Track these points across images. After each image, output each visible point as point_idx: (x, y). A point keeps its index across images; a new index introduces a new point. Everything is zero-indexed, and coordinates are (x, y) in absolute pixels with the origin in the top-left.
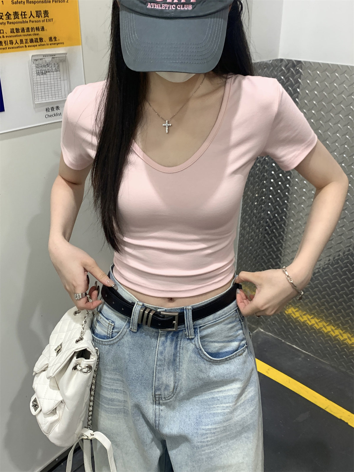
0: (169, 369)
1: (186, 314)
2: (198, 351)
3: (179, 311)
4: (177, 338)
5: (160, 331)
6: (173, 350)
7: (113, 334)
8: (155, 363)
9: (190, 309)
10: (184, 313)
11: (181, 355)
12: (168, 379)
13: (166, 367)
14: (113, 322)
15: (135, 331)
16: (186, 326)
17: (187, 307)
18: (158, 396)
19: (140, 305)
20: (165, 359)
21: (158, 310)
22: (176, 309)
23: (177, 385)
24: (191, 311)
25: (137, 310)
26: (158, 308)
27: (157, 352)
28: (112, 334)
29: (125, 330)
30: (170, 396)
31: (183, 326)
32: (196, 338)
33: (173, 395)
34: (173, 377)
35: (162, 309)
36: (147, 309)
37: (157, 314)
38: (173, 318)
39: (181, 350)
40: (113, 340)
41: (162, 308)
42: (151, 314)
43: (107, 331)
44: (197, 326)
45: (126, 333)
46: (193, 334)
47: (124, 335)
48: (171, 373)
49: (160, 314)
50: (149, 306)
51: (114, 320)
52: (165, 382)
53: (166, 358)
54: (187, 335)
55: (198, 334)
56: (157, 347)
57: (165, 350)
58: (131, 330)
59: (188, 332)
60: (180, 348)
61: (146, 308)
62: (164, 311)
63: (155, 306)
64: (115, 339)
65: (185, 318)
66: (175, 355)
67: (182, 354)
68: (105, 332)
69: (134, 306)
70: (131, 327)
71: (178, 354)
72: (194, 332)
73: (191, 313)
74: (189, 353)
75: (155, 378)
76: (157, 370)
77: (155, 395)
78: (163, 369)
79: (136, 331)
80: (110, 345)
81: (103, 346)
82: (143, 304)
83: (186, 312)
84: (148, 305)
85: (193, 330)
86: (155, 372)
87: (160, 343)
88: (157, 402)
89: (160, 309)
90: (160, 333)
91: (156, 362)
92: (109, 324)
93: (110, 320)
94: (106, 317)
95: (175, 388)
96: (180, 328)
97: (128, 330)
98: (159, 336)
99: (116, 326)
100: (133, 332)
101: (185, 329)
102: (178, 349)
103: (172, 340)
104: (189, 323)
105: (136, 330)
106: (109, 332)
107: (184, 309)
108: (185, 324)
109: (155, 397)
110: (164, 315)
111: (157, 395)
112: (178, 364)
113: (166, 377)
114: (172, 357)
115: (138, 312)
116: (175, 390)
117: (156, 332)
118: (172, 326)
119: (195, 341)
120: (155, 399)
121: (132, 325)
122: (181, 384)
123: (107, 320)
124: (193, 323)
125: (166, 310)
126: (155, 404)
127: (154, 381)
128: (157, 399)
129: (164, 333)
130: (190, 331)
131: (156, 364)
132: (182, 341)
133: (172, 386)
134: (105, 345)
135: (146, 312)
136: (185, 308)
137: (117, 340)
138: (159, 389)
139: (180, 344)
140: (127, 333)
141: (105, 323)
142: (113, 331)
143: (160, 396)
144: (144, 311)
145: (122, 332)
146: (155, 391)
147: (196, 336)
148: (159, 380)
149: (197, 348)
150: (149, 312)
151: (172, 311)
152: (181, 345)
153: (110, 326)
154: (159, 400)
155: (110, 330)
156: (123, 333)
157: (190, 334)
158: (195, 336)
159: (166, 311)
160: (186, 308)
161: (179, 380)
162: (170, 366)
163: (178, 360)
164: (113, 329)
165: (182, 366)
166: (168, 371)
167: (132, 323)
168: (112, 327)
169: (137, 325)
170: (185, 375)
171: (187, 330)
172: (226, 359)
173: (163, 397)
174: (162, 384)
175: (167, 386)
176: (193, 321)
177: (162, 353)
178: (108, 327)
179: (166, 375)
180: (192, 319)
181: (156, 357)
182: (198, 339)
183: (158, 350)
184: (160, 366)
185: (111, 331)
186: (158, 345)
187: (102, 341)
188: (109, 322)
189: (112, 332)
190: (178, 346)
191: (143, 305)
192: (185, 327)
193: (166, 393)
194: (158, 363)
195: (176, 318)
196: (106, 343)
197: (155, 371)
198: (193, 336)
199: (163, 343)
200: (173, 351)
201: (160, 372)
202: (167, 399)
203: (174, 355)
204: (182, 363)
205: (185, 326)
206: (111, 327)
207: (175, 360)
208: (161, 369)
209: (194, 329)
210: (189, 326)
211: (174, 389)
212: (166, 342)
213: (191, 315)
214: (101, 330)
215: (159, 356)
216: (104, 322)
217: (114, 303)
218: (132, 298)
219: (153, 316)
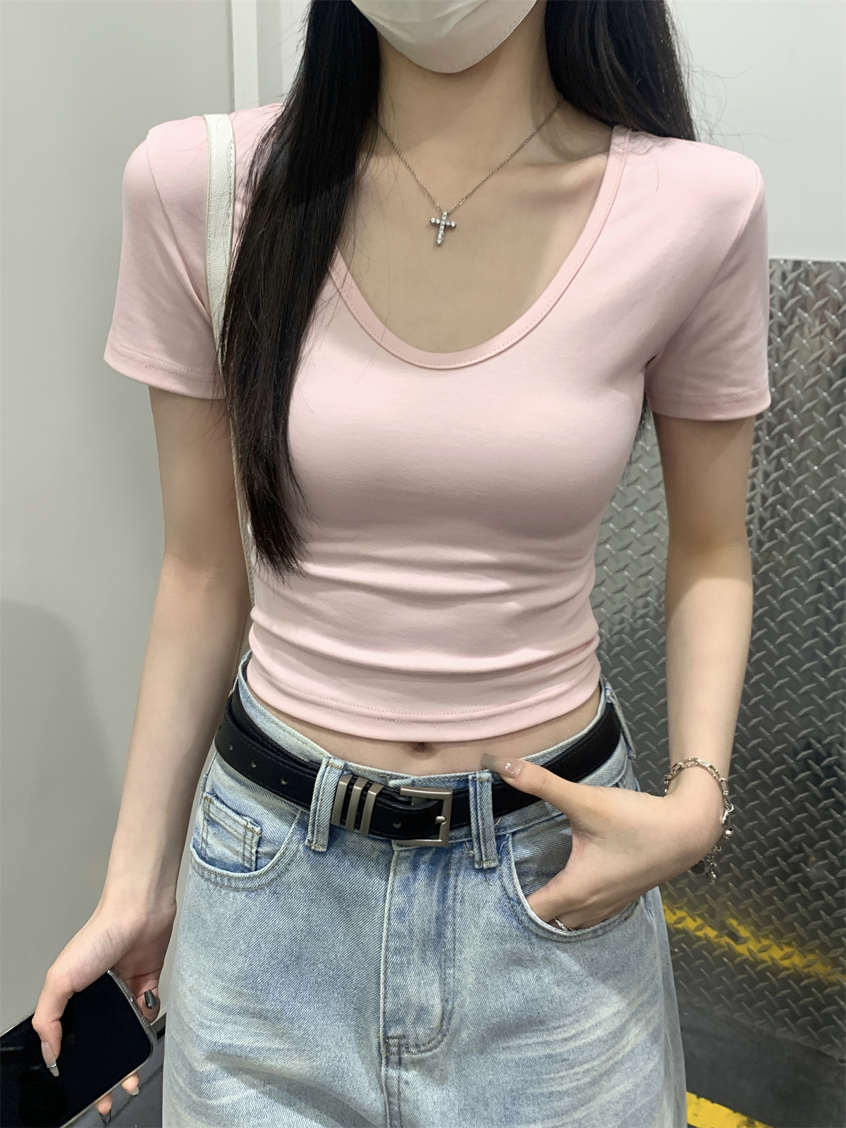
0: (424, 962)
1: (475, 797)
2: (512, 906)
3: (454, 785)
4: (447, 867)
5: (395, 848)
6: (435, 904)
7: (259, 861)
8: (383, 945)
9: (488, 781)
10: (468, 791)
11: (459, 919)
12: (423, 992)
13: (415, 956)
14: (257, 823)
15: (321, 849)
16: (474, 832)
17: (478, 775)
18: (396, 1041)
19: (337, 768)
20: (411, 931)
21: (392, 783)
22: (443, 780)
23: (449, 1007)
24: (490, 786)
25: (327, 783)
26: (392, 777)
27: (386, 910)
28: (257, 858)
29: (293, 847)
30: (434, 1039)
31: (464, 831)
32: (504, 868)
33: (440, 1037)
34: (436, 985)
35: (403, 778)
36: (359, 781)
37: (389, 795)
38: (437, 805)
39: (458, 905)
40: (259, 876)
41: (401, 775)
42: (372, 793)
43: (242, 851)
44: (505, 829)
45: (295, 855)
46: (495, 857)
47: (292, 861)
48: (433, 975)
49: (398, 793)
50: (365, 771)
51: (259, 818)
52: (414, 1000)
53: (416, 930)
54: (477, 858)
55: (508, 853)
56: (388, 896)
57: (410, 903)
58: (310, 848)
59: (480, 848)
60: (454, 900)
61: (354, 778)
62: (407, 786)
63: (382, 771)
64: (266, 873)
65: (472, 809)
66: (440, 920)
67: (461, 916)
68: (237, 853)
69: (317, 771)
70: (309, 836)
71: (450, 918)
72: (498, 849)
73: (491, 793)
74: (485, 912)
75: (385, 988)
76: (390, 965)
77: (386, 1038)
78: (409, 963)
79: (325, 850)
80: (250, 890)
81: (231, 895)
82: (346, 765)
83: (476, 790)
84: (361, 766)
85: (492, 844)
86: (382, 972)
87: (396, 884)
88: (394, 1058)
89: (397, 777)
90: (396, 853)
91: (384, 939)
92: (246, 827)
93: (246, 816)
94: (235, 808)
95: (446, 1016)
96: (456, 838)
97: (301, 847)
98: (393, 864)
99: (267, 834)
100: (314, 852)
101: (471, 841)
102: (450, 902)
103: (431, 877)
104: (483, 824)
105: (323, 846)
106: (247, 854)
107: (467, 781)
108: (469, 824)
109: (387, 1045)
110: (411, 797)
111: (392, 1038)
112: (449, 946)
113: (419, 985)
114: (433, 925)
115: (330, 789)
116: (444, 1023)
117: (383, 852)
118: (434, 830)
119: (501, 877)
120: (388, 1050)
121: (313, 833)
122: (461, 1006)
123: (237, 818)
124: (495, 823)
125: (413, 782)
126: (387, 1064)
127: (382, 996)
128: (394, 1049)
129: (407, 854)
130: (485, 845)
131: (387, 947)
132: (461, 877)
133: (437, 1011)
134: (237, 889)
135: (357, 788)
136: (470, 777)
137: (272, 875)
138: (400, 1021)
139: (456, 887)
140: (298, 854)
141: (234, 827)
142: (260, 850)
143: (403, 1041)
144: (351, 784)
145: (284, 853)
146: (384, 1027)
147: (504, 862)
148: (396, 995)
149: (509, 898)
150: (366, 789)
151: (432, 784)
152: (459, 890)
153: (250, 834)
154: (399, 1053)
155: (252, 847)
156: (289, 854)
157: (486, 856)
158: (501, 861)
159: (413, 784)
160: (474, 778)
161: (456, 993)
162: (428, 953)
163: (449, 934)
164: (259, 845)
165: (461, 952)
166: (423, 968)
167: (313, 825)
168: (256, 838)
169: (327, 832)
170: (471, 980)
171: (475, 844)
172: (595, 931)
173: (411, 1042)
174: (408, 1004)
175: (422, 1012)
176: (494, 818)
177: (401, 914)
178: (245, 837)
179: (418, 978)
180: (491, 812)
181: (385, 925)
182: (510, 868)
183: (391, 904)
184: (397, 951)
185: (254, 851)
186: (389, 891)
187: (230, 878)
188: (245, 823)
189: (257, 852)
190: (450, 892)
191: (346, 768)
192: (469, 834)
193: (421, 1030)
194: (392, 944)
195: (447, 808)
196: (241, 885)
197: (382, 967)
198: (494, 860)
199: (406, 886)
200: (435, 908)
201: (399, 969)
202: (423, 1048)
203: (437, 919)
204: (462, 943)
205: (471, 830)
206: (253, 837)
207: (440, 935)
208: (402, 963)
209: (498, 838)
210: (484, 833)
211: (442, 1019)
212: (415, 879)
213: (490, 800)
214: (222, 848)
215: (394, 923)
216: (229, 822)
217: (254, 766)
218: (308, 748)
219: (376, 801)
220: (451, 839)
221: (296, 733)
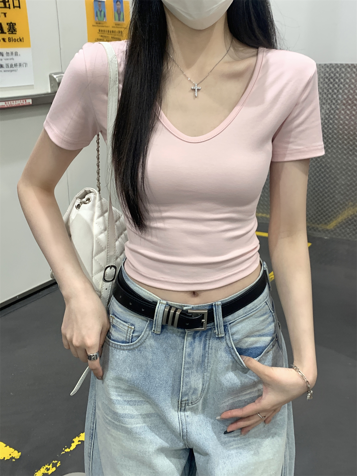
0: (197, 372)
1: (216, 311)
2: (230, 350)
3: (208, 308)
4: (206, 337)
5: (187, 331)
6: (202, 350)
9: (220, 305)
10: (213, 309)
11: (210, 355)
12: (196, 383)
13: (194, 370)
14: (132, 325)
15: (158, 333)
16: (216, 324)
17: (216, 303)
18: (185, 402)
19: (164, 304)
20: (193, 361)
21: (185, 308)
22: (204, 306)
23: (204, 387)
24: (221, 306)
25: (160, 309)
26: (184, 306)
27: (184, 354)
28: (132, 338)
29: (147, 333)
30: (198, 399)
31: (212, 324)
32: (227, 337)
33: (200, 398)
34: (201, 379)
35: (189, 306)
37: (184, 313)
38: (202, 316)
39: (210, 350)
40: (133, 345)
41: (188, 305)
42: (178, 313)
43: (125, 336)
44: (227, 322)
46: (224, 332)
47: (147, 338)
48: (200, 376)
49: (187, 312)
50: (174, 304)
51: (134, 323)
52: (193, 386)
53: (195, 360)
54: (217, 333)
55: (228, 331)
56: (184, 349)
57: (193, 351)
58: (154, 333)
59: (218, 330)
60: (209, 348)
61: (171, 307)
62: (190, 309)
63: (181, 304)
64: (136, 343)
65: (215, 315)
66: (204, 356)
67: (211, 354)
69: (156, 305)
70: (153, 329)
71: (207, 355)
72: (225, 329)
73: (221, 309)
74: (220, 352)
75: (183, 383)
76: (185, 374)
77: (181, 401)
78: (192, 373)
79: (160, 333)
80: (129, 350)
81: (121, 351)
82: (167, 302)
83: (216, 309)
84: (173, 303)
85: (223, 328)
86: (182, 377)
87: (187, 344)
88: (183, 408)
89: (186, 306)
90: (187, 333)
91: (183, 365)
92: (128, 327)
93: (129, 323)
94: (124, 320)
96: (209, 327)
97: (150, 333)
98: (186, 337)
99: (137, 329)
100: (156, 334)
101: (215, 327)
102: (207, 349)
103: (200, 341)
104: (219, 321)
106: (128, 337)
107: (212, 305)
108: (214, 321)
109: (181, 404)
110: (192, 314)
111: (183, 401)
112: (206, 365)
113: (195, 380)
114: (201, 358)
115: (162, 312)
116: (202, 393)
117: (182, 333)
118: (202, 325)
119: (226, 340)
120: (181, 406)
121: (155, 327)
122: (208, 385)
123: (125, 324)
124: (223, 320)
125: (193, 307)
126: (180, 411)
127: (181, 386)
128: (183, 405)
129: (191, 333)
130: (220, 328)
131: (184, 367)
132: (211, 340)
133: (200, 389)
134: (124, 350)
135: (172, 311)
136: (214, 304)
137: (138, 344)
138: (187, 395)
139: (209, 344)
140: (149, 336)
141: (124, 327)
142: (133, 335)
143: (187, 402)
145: (143, 336)
146: (181, 397)
147: (227, 334)
148: (186, 385)
149: (229, 347)
150: (175, 312)
151: (200, 308)
152: (210, 345)
153: (130, 329)
154: (185, 406)
155: (130, 334)
156: (145, 336)
157: (220, 332)
158: (225, 334)
159: (193, 309)
160: (215, 304)
161: (207, 381)
162: (199, 368)
163: (206, 361)
164: (133, 333)
165: (210, 366)
166: (196, 374)
167: (155, 325)
168: (132, 330)
169: (161, 327)
173: (190, 402)
174: (190, 388)
175: (195, 389)
176: (223, 318)
177: (189, 355)
178: (128, 331)
179: (194, 378)
180: (222, 316)
181: (184, 360)
182: (229, 337)
183: (185, 351)
184: (188, 369)
185: (131, 335)
186: (185, 347)
187: (121, 346)
188: (128, 325)
189: (132, 336)
190: (207, 346)
191: (167, 304)
192: (214, 325)
193: (194, 397)
194: (186, 366)
195: (206, 316)
196: (125, 348)
197: (182, 375)
198: (223, 334)
199: (191, 344)
200: (202, 352)
201: (188, 376)
202: (193, 403)
203: (202, 356)
204: (210, 363)
205: (214, 323)
206: (131, 330)
207: (203, 361)
208: (189, 373)
209: (225, 326)
210: (219, 324)
211: (202, 391)
212: (194, 342)
213: (221, 312)
214: (118, 335)
215: (187, 359)
216: (121, 326)
217: (131, 304)
218: (152, 297)
219: (180, 316)
220: (207, 327)
221: (147, 291)
